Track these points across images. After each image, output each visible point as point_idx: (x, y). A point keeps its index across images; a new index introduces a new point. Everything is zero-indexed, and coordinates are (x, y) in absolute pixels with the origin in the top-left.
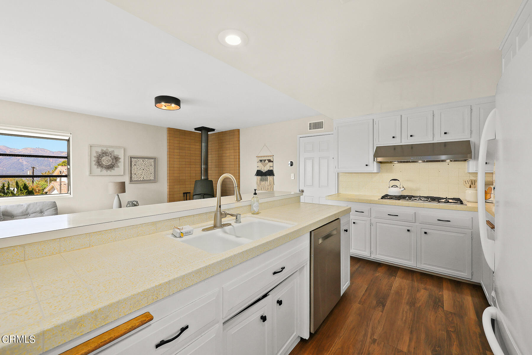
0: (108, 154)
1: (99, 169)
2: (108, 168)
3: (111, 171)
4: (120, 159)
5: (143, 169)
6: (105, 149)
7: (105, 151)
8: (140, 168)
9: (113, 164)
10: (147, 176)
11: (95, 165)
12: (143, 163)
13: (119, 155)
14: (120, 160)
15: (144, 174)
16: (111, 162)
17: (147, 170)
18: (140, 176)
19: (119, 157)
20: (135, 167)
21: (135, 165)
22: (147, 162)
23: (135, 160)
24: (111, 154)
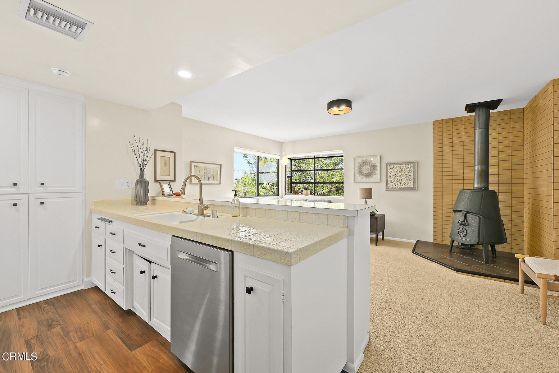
0: (367, 164)
1: (360, 177)
2: (367, 176)
3: (369, 179)
4: (377, 166)
5: (400, 176)
6: (364, 159)
7: (365, 161)
8: (396, 174)
9: (371, 172)
10: (404, 183)
11: (358, 173)
12: (400, 169)
13: (375, 164)
14: (377, 168)
15: (401, 181)
16: (370, 170)
17: (405, 176)
18: (397, 184)
19: (376, 165)
20: (391, 173)
21: (391, 172)
22: (404, 168)
23: (391, 166)
24: (369, 163)
